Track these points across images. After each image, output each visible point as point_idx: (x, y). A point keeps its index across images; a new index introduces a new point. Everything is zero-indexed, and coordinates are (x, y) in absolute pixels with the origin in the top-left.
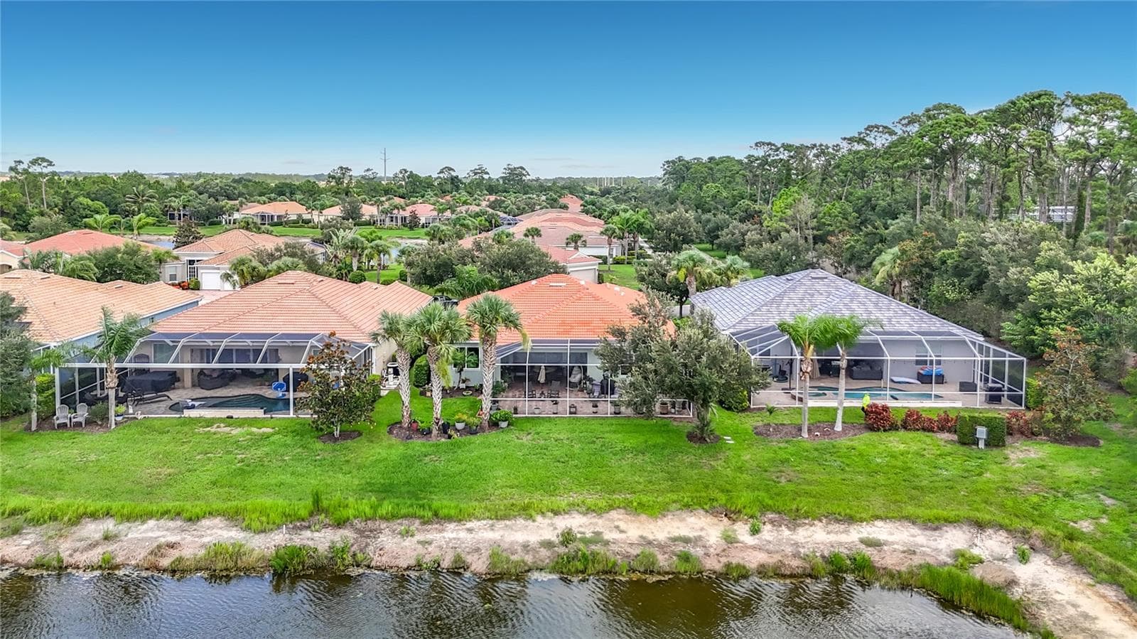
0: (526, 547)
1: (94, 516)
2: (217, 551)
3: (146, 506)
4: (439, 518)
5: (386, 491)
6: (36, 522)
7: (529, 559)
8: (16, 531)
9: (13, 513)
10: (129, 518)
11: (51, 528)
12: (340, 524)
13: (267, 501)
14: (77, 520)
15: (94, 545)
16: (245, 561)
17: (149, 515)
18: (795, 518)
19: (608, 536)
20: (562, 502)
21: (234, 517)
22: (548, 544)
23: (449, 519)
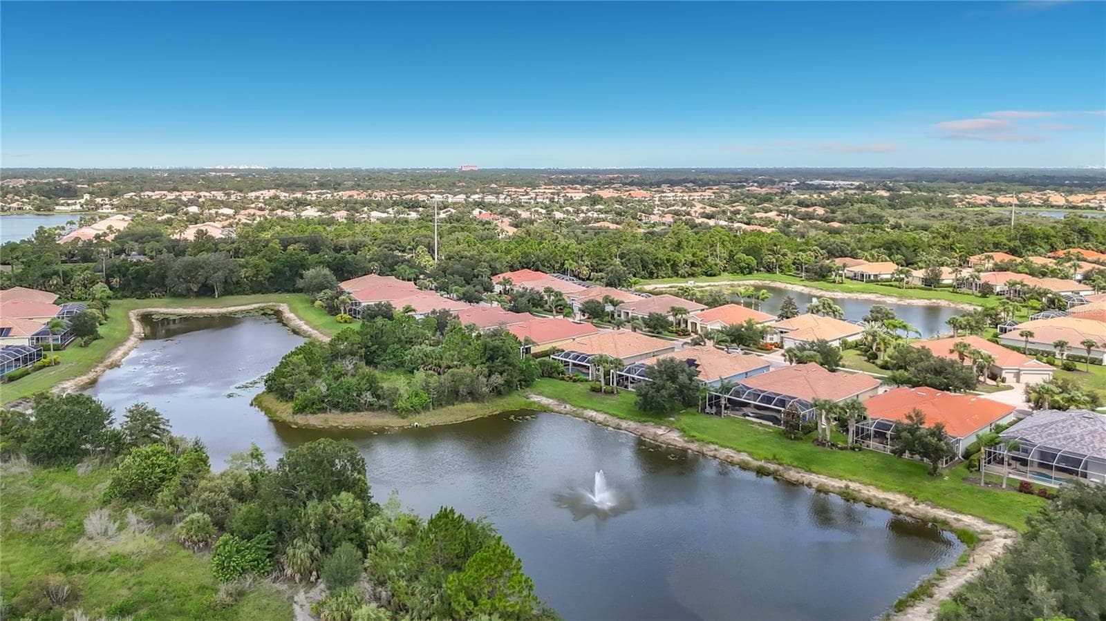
0: (833, 486)
1: (713, 443)
2: (743, 461)
3: (728, 445)
4: (810, 471)
5: (798, 459)
6: (698, 440)
7: (831, 489)
8: (693, 442)
9: (693, 436)
10: (722, 446)
11: (701, 443)
12: (780, 464)
13: (760, 452)
14: (708, 443)
15: (712, 451)
16: (751, 466)
17: (728, 447)
18: (936, 506)
19: (863, 491)
20: (855, 478)
21: (750, 454)
22: (841, 488)
23: (814, 472)
